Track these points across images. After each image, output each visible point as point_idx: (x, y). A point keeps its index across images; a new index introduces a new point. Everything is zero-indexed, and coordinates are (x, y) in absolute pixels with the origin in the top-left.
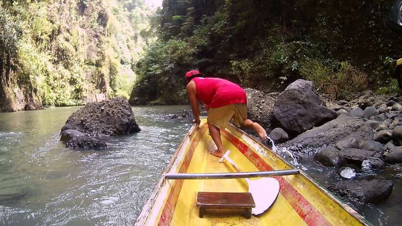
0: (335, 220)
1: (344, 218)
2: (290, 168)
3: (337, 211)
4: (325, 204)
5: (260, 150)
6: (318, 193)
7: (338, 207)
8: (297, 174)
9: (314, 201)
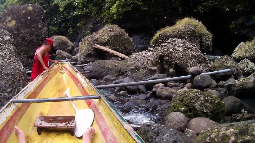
0: (118, 134)
1: (123, 133)
2: (97, 94)
3: (119, 127)
4: (113, 121)
5: (84, 83)
6: (109, 112)
7: (119, 123)
8: (100, 98)
9: (107, 118)
